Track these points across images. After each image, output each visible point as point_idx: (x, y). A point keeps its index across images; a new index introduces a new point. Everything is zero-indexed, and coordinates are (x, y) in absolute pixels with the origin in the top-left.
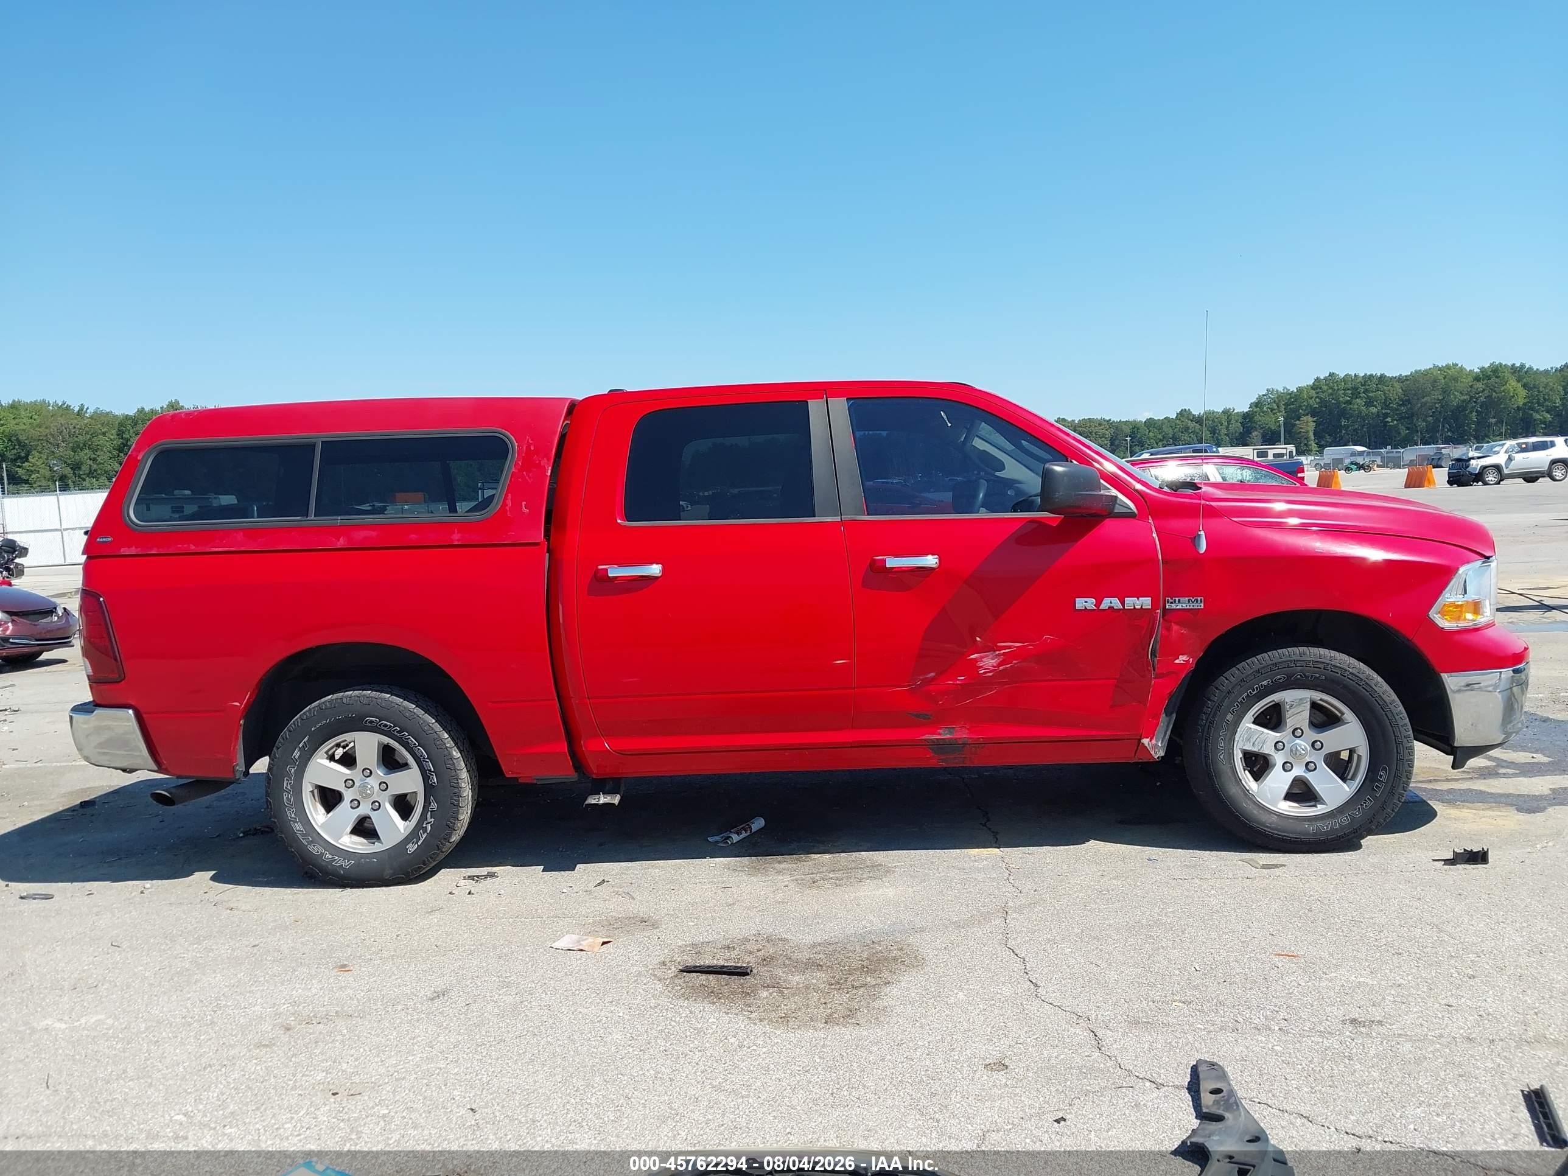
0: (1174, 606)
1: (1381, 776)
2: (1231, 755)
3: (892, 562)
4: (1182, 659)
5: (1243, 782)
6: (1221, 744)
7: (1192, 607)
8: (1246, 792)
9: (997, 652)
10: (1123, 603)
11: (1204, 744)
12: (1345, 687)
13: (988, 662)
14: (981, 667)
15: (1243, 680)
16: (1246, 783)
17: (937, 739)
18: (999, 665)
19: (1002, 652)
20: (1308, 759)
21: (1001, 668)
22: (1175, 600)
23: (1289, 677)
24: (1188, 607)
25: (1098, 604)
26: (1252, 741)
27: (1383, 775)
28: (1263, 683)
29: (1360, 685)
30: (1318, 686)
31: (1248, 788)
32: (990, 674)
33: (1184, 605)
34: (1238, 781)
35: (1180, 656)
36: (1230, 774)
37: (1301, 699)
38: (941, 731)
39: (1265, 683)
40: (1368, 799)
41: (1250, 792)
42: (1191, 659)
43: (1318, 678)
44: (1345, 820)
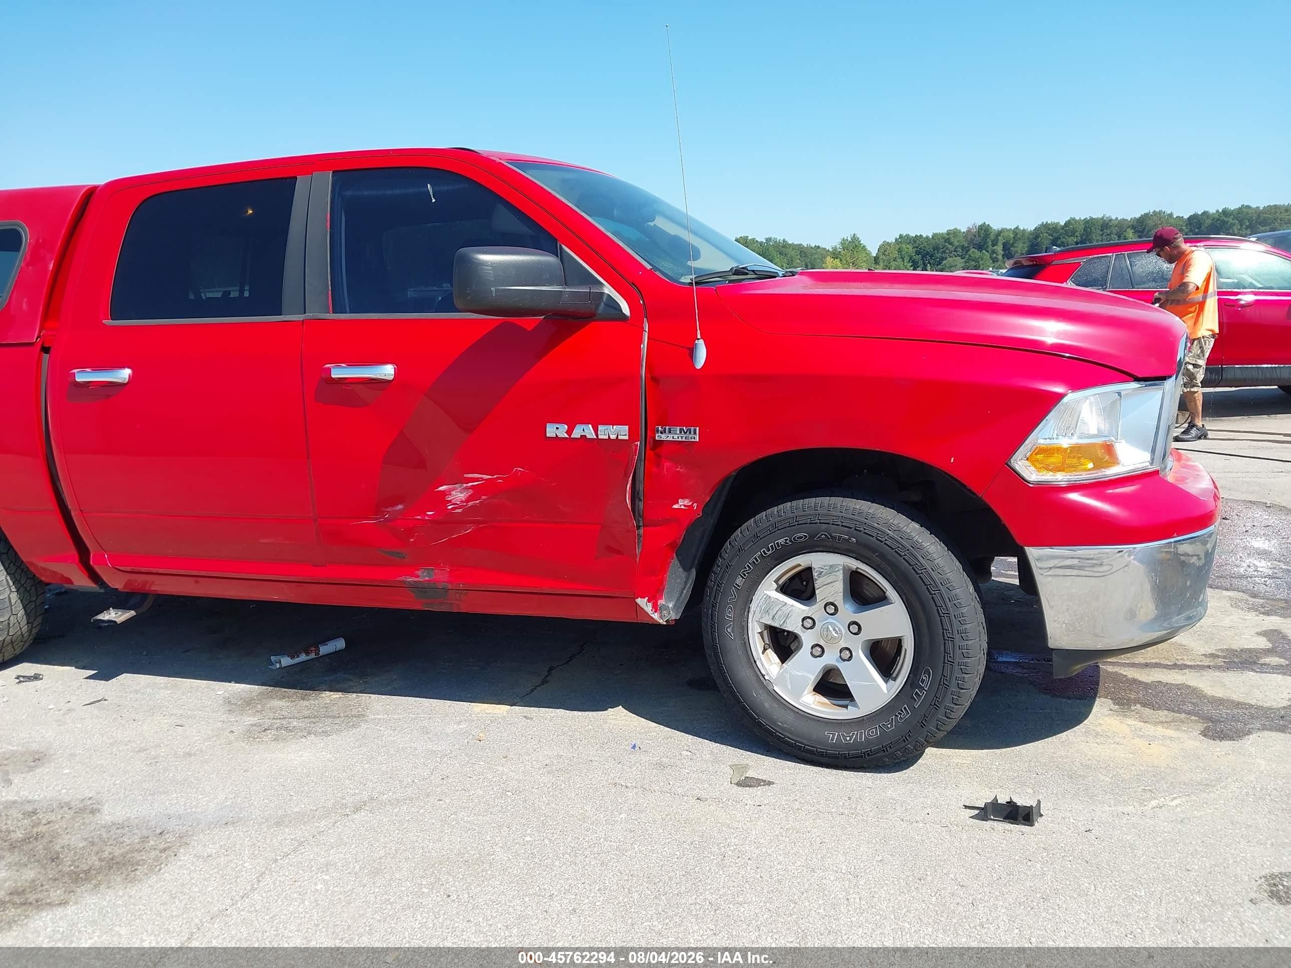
0: (664, 437)
1: (923, 681)
2: (744, 629)
3: (338, 372)
4: (682, 504)
5: (758, 663)
6: (730, 615)
7: (684, 439)
8: (759, 677)
9: (465, 485)
10: (596, 431)
11: (710, 611)
12: (882, 556)
13: (458, 495)
14: (450, 501)
15: (756, 536)
16: (762, 665)
17: (414, 581)
18: (468, 500)
19: (470, 484)
20: (843, 644)
21: (470, 504)
22: (665, 429)
23: (812, 537)
24: (680, 439)
25: (569, 432)
26: (772, 613)
27: (926, 681)
28: (780, 541)
29: (901, 556)
30: (851, 551)
31: (764, 673)
32: (460, 511)
33: (676, 437)
34: (752, 662)
35: (680, 500)
36: (740, 653)
37: (831, 566)
38: (419, 573)
39: (782, 541)
40: (905, 708)
41: (767, 677)
42: (695, 505)
43: (847, 541)
44: (874, 733)
